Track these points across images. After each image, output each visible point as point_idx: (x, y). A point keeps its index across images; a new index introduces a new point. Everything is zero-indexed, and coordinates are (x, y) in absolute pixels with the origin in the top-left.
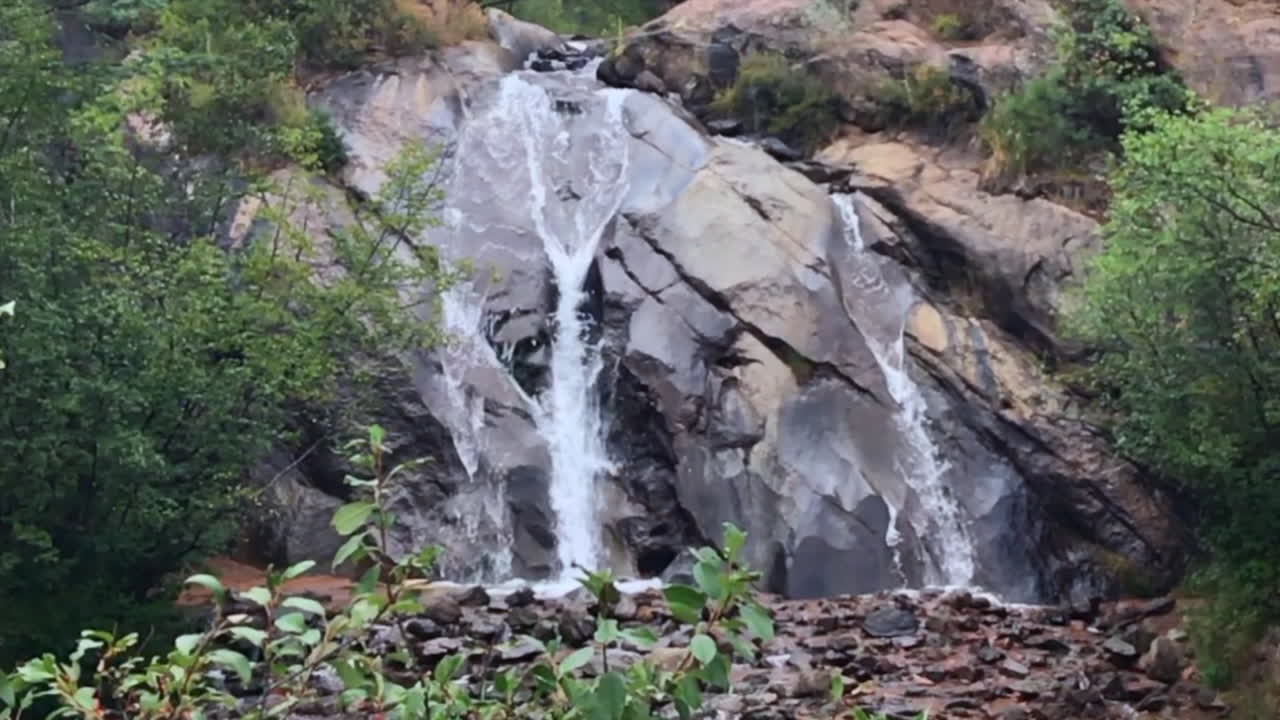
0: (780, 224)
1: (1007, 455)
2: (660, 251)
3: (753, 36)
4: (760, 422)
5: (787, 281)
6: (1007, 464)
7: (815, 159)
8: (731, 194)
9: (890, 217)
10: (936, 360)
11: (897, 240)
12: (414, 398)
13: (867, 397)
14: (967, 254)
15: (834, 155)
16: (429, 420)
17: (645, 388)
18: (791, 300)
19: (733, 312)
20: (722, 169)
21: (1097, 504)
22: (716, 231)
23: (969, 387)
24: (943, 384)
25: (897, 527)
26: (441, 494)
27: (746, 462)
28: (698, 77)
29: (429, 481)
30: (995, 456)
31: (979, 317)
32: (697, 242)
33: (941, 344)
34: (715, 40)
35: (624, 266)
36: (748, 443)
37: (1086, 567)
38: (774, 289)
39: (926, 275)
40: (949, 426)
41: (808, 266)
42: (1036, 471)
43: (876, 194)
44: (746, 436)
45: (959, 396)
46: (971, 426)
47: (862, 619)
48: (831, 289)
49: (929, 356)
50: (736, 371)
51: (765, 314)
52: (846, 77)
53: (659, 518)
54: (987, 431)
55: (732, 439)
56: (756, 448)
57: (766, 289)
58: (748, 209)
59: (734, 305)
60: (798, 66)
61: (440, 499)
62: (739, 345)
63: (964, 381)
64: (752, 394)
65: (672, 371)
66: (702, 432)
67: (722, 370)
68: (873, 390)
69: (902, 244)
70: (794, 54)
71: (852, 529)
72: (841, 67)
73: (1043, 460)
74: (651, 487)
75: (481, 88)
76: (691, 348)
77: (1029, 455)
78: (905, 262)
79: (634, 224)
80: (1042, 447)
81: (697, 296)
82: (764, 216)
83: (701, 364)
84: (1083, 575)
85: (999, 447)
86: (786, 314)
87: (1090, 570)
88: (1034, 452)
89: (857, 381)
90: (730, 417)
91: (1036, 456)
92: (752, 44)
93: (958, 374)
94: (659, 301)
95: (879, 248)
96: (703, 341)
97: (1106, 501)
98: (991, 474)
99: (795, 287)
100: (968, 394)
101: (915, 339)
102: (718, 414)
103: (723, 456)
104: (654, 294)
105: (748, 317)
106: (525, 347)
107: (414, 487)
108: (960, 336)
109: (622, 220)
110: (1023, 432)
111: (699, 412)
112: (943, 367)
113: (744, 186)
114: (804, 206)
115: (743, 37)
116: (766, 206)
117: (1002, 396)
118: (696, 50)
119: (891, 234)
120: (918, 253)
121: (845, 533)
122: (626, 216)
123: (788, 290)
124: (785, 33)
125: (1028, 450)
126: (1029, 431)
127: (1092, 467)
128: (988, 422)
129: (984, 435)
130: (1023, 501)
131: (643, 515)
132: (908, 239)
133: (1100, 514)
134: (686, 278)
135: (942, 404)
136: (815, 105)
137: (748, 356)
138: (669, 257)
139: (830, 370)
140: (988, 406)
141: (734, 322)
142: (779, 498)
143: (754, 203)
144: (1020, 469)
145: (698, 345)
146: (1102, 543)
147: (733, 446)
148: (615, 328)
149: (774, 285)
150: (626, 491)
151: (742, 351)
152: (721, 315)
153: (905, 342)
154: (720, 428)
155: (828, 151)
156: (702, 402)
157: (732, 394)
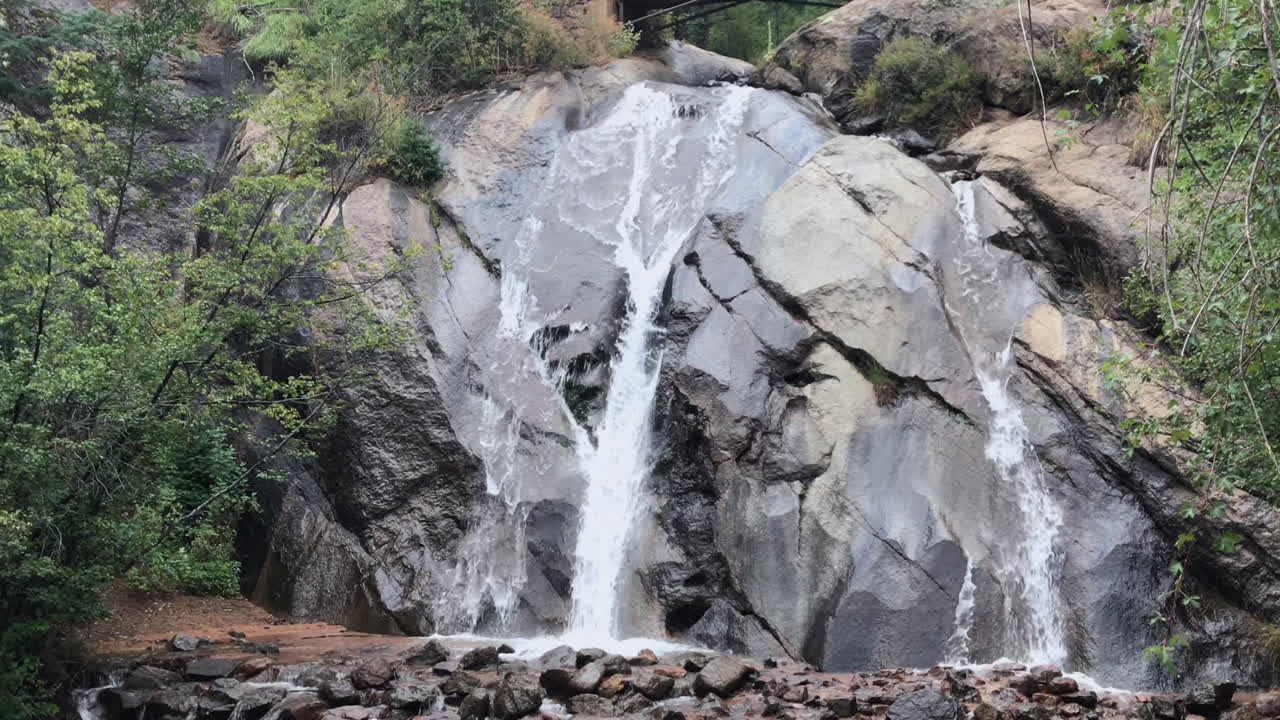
0: (884, 218)
1: (1132, 490)
2: (740, 254)
3: (899, 21)
4: (826, 450)
5: (879, 283)
6: (1132, 503)
7: (950, 148)
8: (833, 187)
9: (1015, 203)
10: (1049, 372)
11: (1022, 229)
12: (443, 422)
13: (958, 418)
14: (1100, 241)
15: (970, 141)
16: (455, 447)
17: (693, 409)
18: (881, 305)
19: (810, 320)
20: (828, 161)
21: (1249, 557)
22: (806, 230)
23: (1089, 404)
24: (1057, 401)
25: (974, 580)
26: (456, 530)
27: (802, 497)
28: (838, 72)
29: (446, 516)
30: (1116, 492)
31: (1114, 319)
32: (782, 242)
33: (1058, 352)
34: (861, 31)
35: (700, 272)
36: (809, 474)
37: (1228, 642)
38: (862, 292)
39: (1054, 271)
40: (1059, 453)
41: (908, 264)
42: (1167, 512)
43: (1001, 178)
44: (806, 467)
45: (1076, 416)
46: (1088, 454)
47: (890, 702)
48: (932, 290)
49: (1041, 367)
50: (807, 390)
51: (849, 322)
52: (992, 53)
53: (697, 564)
54: (1108, 459)
55: (788, 469)
56: (818, 481)
57: (853, 292)
58: (849, 203)
59: (812, 313)
60: (944, 49)
61: (455, 537)
62: (814, 358)
63: (1082, 396)
64: (821, 417)
65: (725, 389)
66: (754, 462)
67: (790, 388)
68: (966, 410)
69: (1028, 234)
70: (940, 37)
71: (915, 583)
72: (988, 44)
73: (1179, 497)
74: (693, 527)
75: (607, 98)
76: (756, 361)
77: (1160, 491)
78: (1030, 256)
79: (718, 225)
80: (1178, 481)
81: (773, 303)
82: (867, 209)
83: (764, 382)
84: (1222, 651)
85: (1123, 480)
86: (874, 320)
87: (1234, 646)
88: (1168, 486)
89: (949, 400)
90: (791, 444)
91: (1169, 492)
92: (898, 30)
93: (1075, 389)
94: (729, 309)
95: (1000, 240)
96: (771, 355)
97: (1260, 551)
98: (1110, 515)
99: (888, 290)
100: (1087, 414)
101: (1027, 347)
102: (775, 440)
103: (774, 490)
104: (723, 302)
105: (828, 326)
106: (579, 365)
107: (430, 522)
108: (1085, 341)
109: (708, 223)
110: (1153, 461)
111: (751, 438)
112: (1058, 380)
113: (850, 177)
114: (913, 196)
115: (888, 25)
116: (870, 199)
117: (1131, 415)
118: (838, 43)
119: (1015, 223)
120: (1047, 244)
121: (905, 587)
122: (711, 218)
123: (879, 292)
124: (934, 14)
125: (1158, 484)
126: (1161, 460)
127: (1245, 508)
128: (1108, 448)
129: (1105, 465)
130: (1148, 551)
131: (679, 560)
132: (1035, 228)
133: (1253, 570)
134: (763, 283)
135: (1052, 424)
136: (955, 88)
137: (823, 371)
138: (749, 259)
139: (918, 386)
140: (1112, 428)
141: (811, 331)
142: (833, 541)
143: (856, 195)
144: (1149, 509)
145: (762, 359)
146: (1253, 609)
147: (789, 478)
148: (677, 342)
149: (863, 287)
150: (667, 530)
151: (815, 365)
152: (796, 324)
153: (1013, 350)
154: (777, 457)
155: (964, 138)
156: (757, 426)
157: (796, 417)
